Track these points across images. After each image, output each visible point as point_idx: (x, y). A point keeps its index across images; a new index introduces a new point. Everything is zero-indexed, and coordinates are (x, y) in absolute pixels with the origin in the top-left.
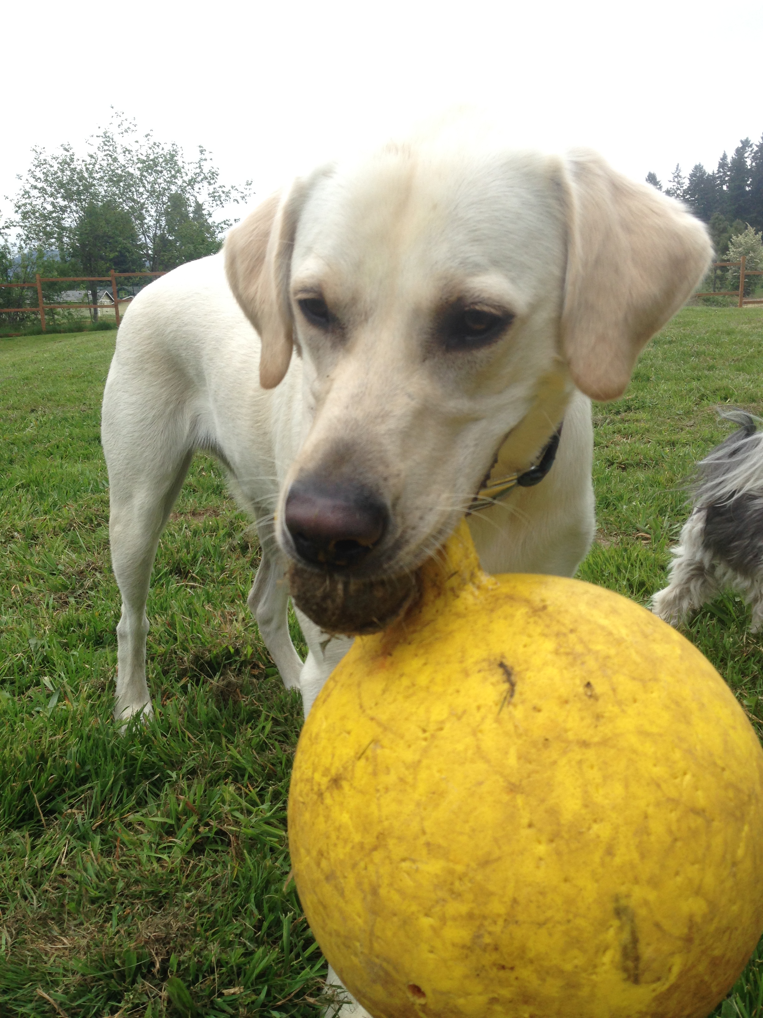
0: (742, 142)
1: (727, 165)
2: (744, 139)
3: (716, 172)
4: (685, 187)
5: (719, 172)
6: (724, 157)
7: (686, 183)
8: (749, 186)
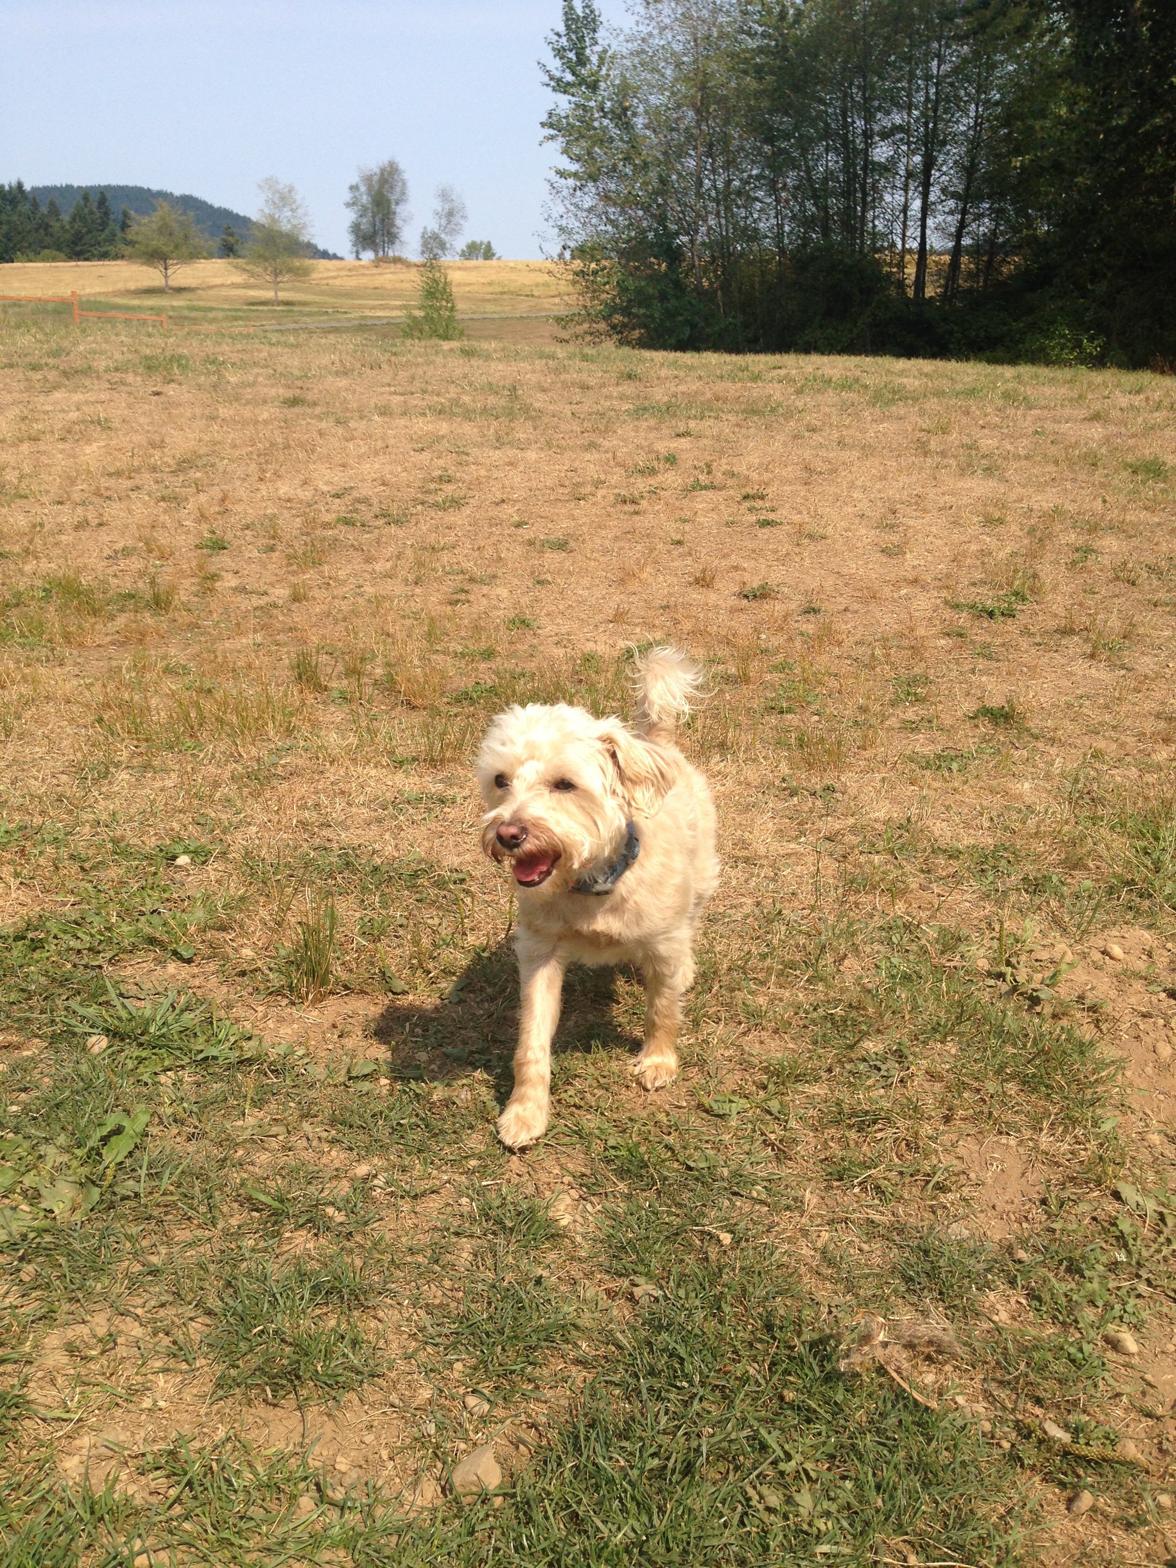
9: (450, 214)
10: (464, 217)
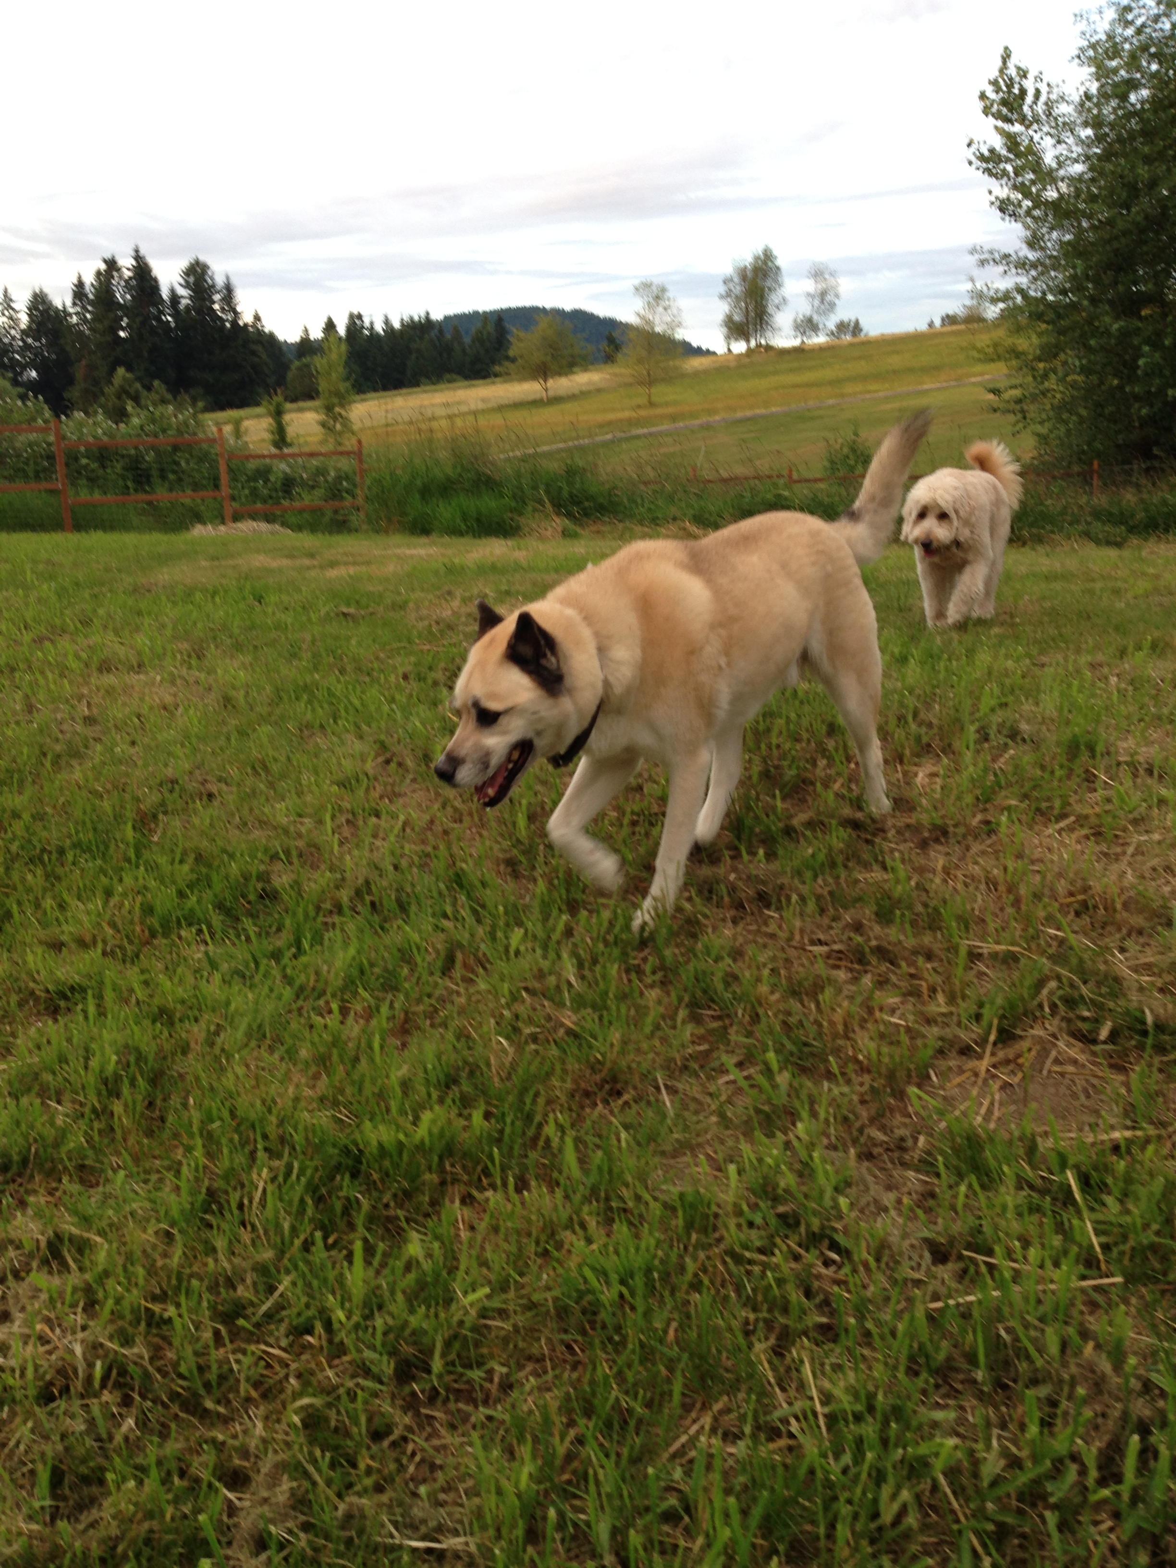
0: (105, 261)
1: (86, 296)
2: (108, 256)
3: (69, 303)
4: (23, 326)
5: (74, 304)
6: (80, 285)
7: (24, 319)
8: (123, 329)
9: (823, 294)
10: (837, 296)
